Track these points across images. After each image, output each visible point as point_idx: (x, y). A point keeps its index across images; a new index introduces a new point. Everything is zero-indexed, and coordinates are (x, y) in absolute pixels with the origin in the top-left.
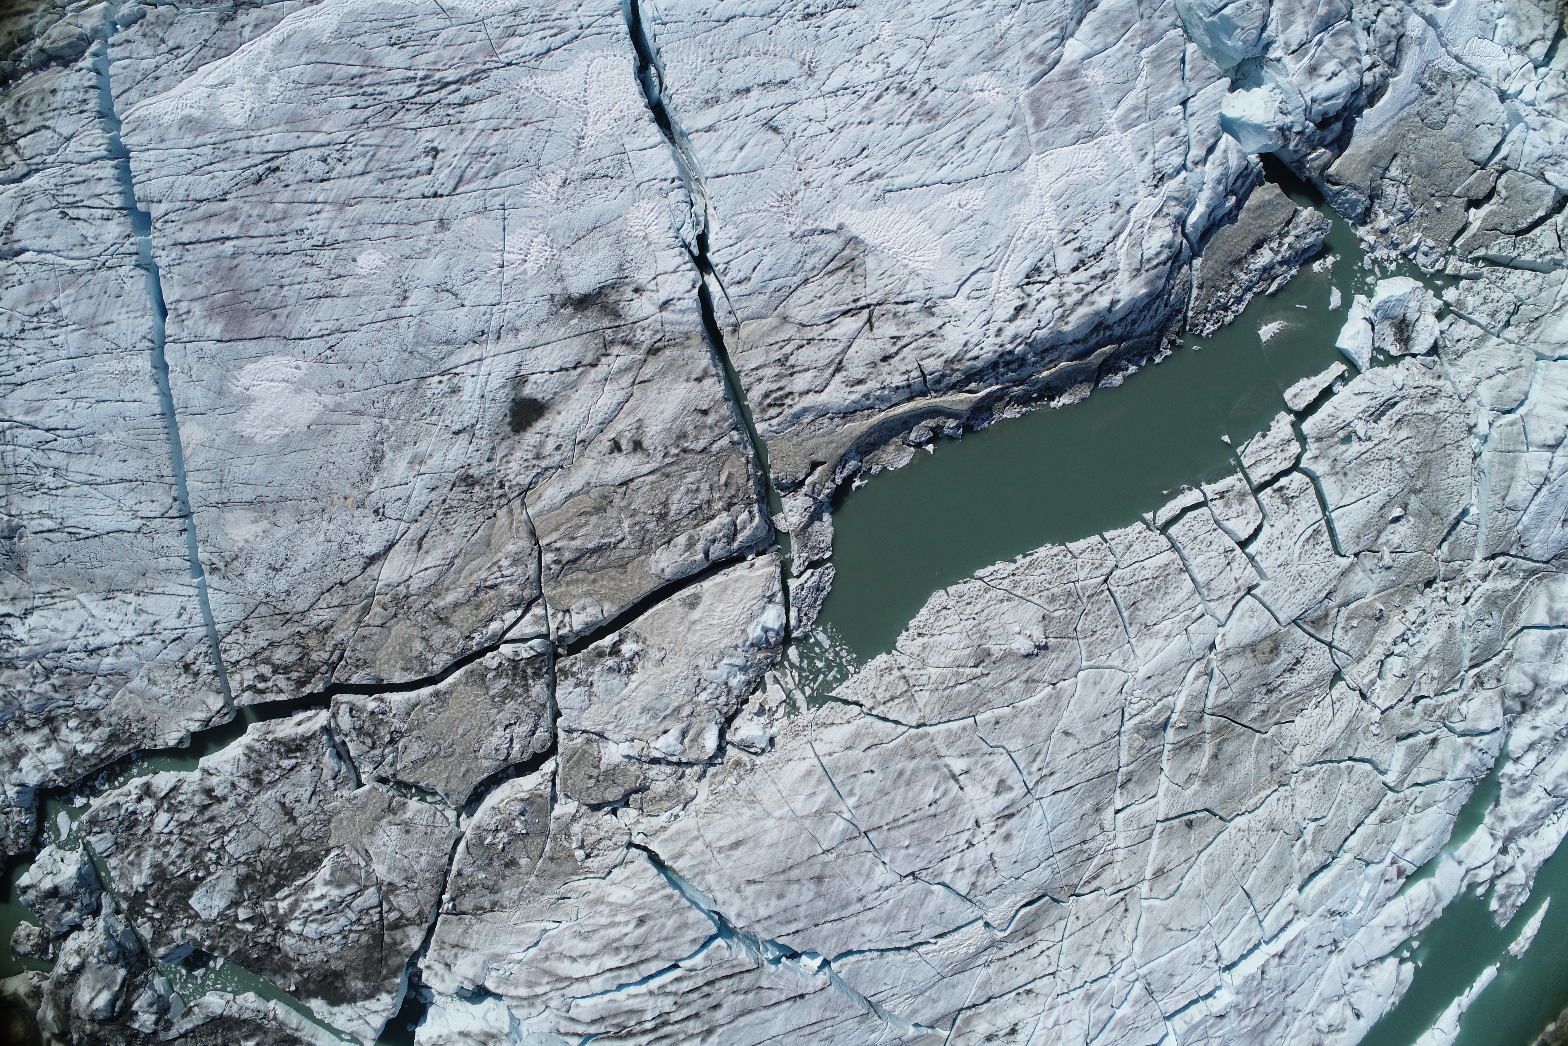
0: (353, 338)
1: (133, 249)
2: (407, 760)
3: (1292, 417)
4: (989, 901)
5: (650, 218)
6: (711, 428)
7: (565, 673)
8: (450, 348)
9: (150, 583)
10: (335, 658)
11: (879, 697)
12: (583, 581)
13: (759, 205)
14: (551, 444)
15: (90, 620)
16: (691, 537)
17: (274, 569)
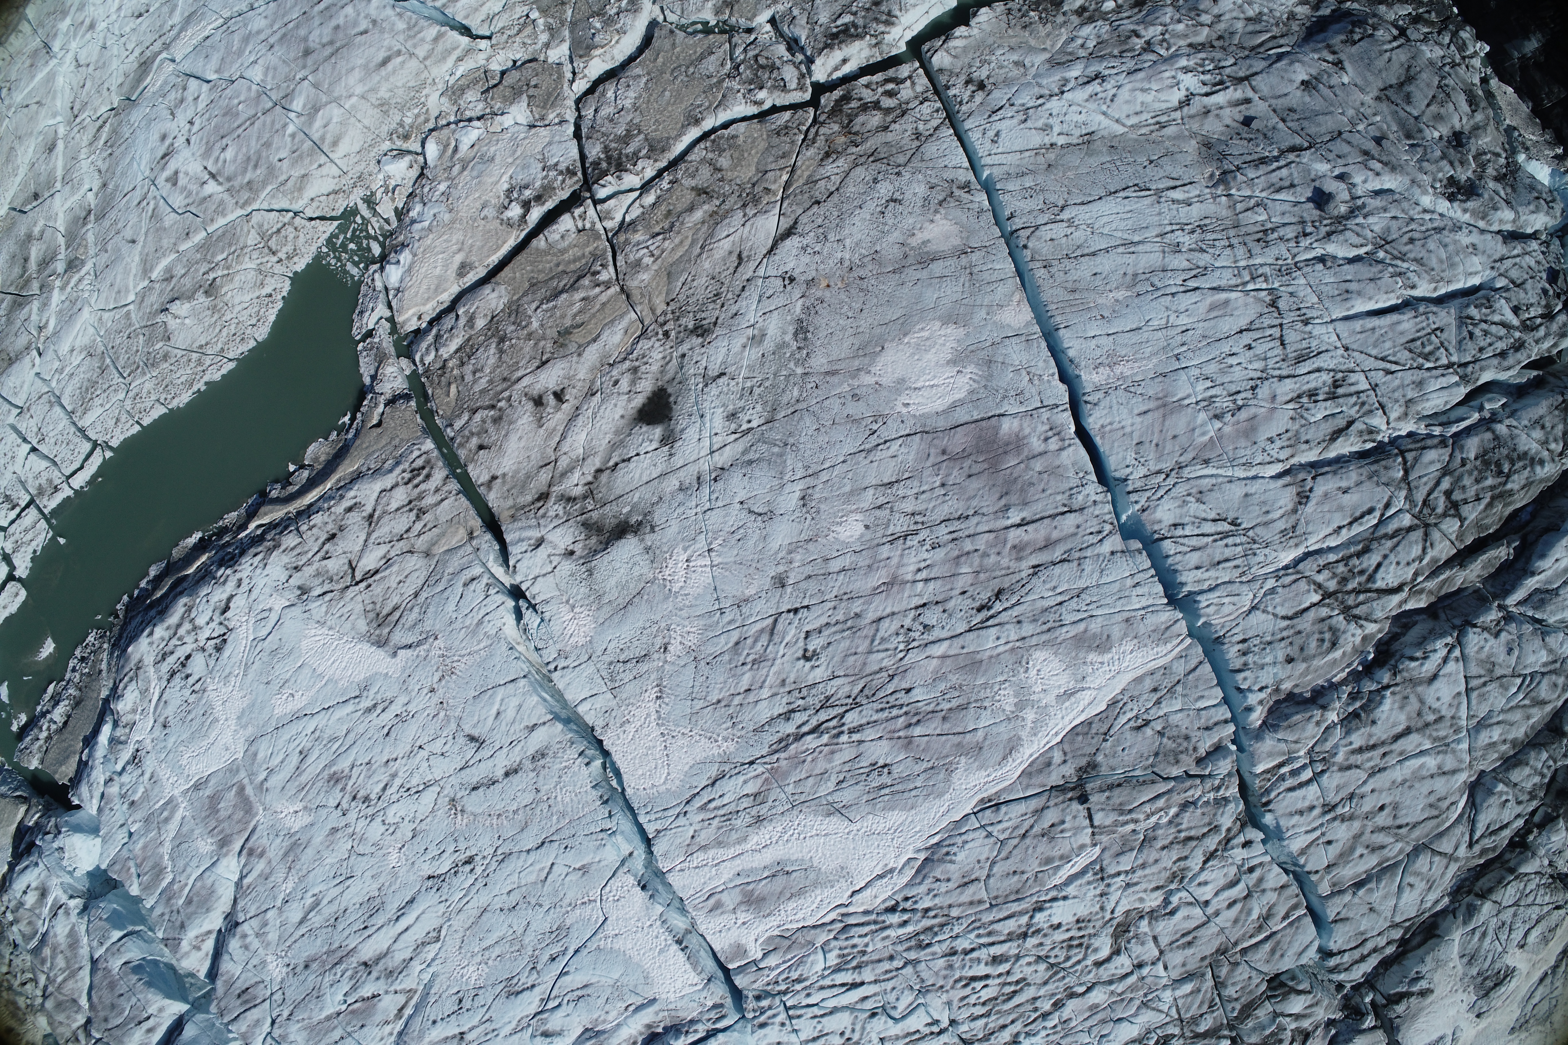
0: (850, 447)
1: (1134, 497)
2: (720, 53)
3: (17, 574)
4: (173, 80)
5: (571, 628)
6: (472, 434)
7: (571, 172)
8: (746, 458)
9: (1040, 159)
10: (813, 130)
11: (291, 229)
12: (569, 262)
13: (470, 660)
14: (624, 384)
15: (1104, 108)
16: (472, 327)
17: (895, 201)
